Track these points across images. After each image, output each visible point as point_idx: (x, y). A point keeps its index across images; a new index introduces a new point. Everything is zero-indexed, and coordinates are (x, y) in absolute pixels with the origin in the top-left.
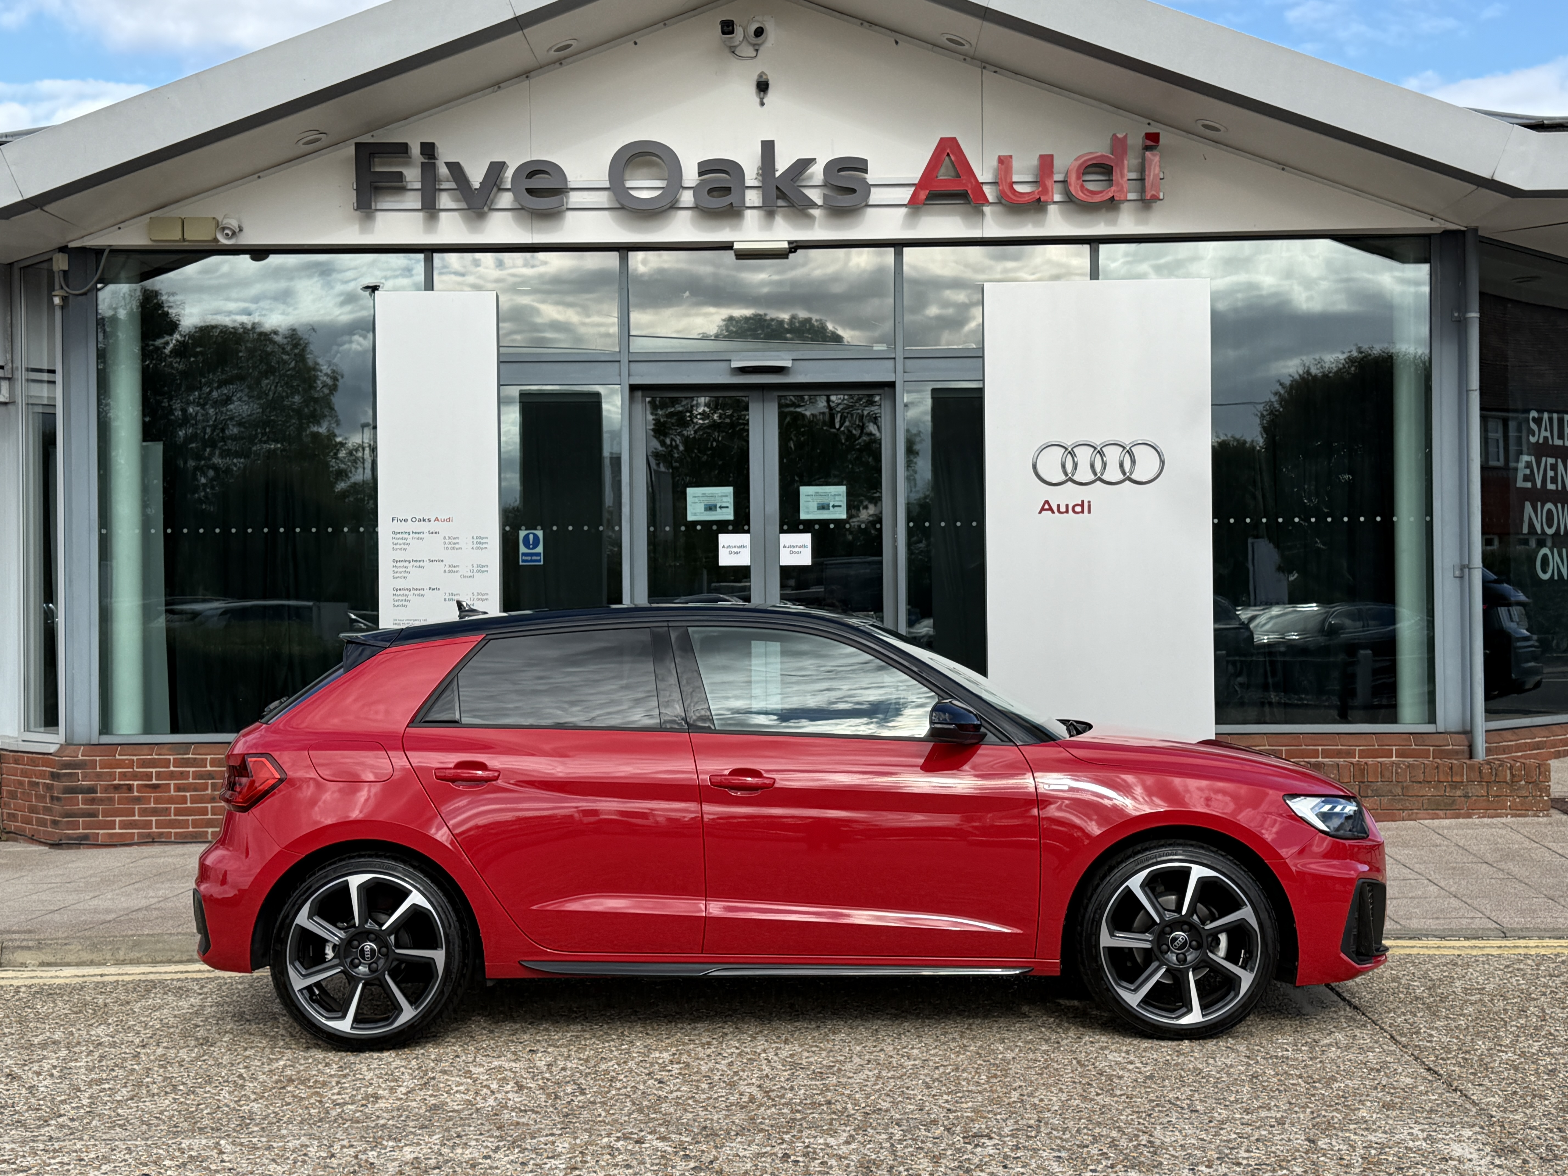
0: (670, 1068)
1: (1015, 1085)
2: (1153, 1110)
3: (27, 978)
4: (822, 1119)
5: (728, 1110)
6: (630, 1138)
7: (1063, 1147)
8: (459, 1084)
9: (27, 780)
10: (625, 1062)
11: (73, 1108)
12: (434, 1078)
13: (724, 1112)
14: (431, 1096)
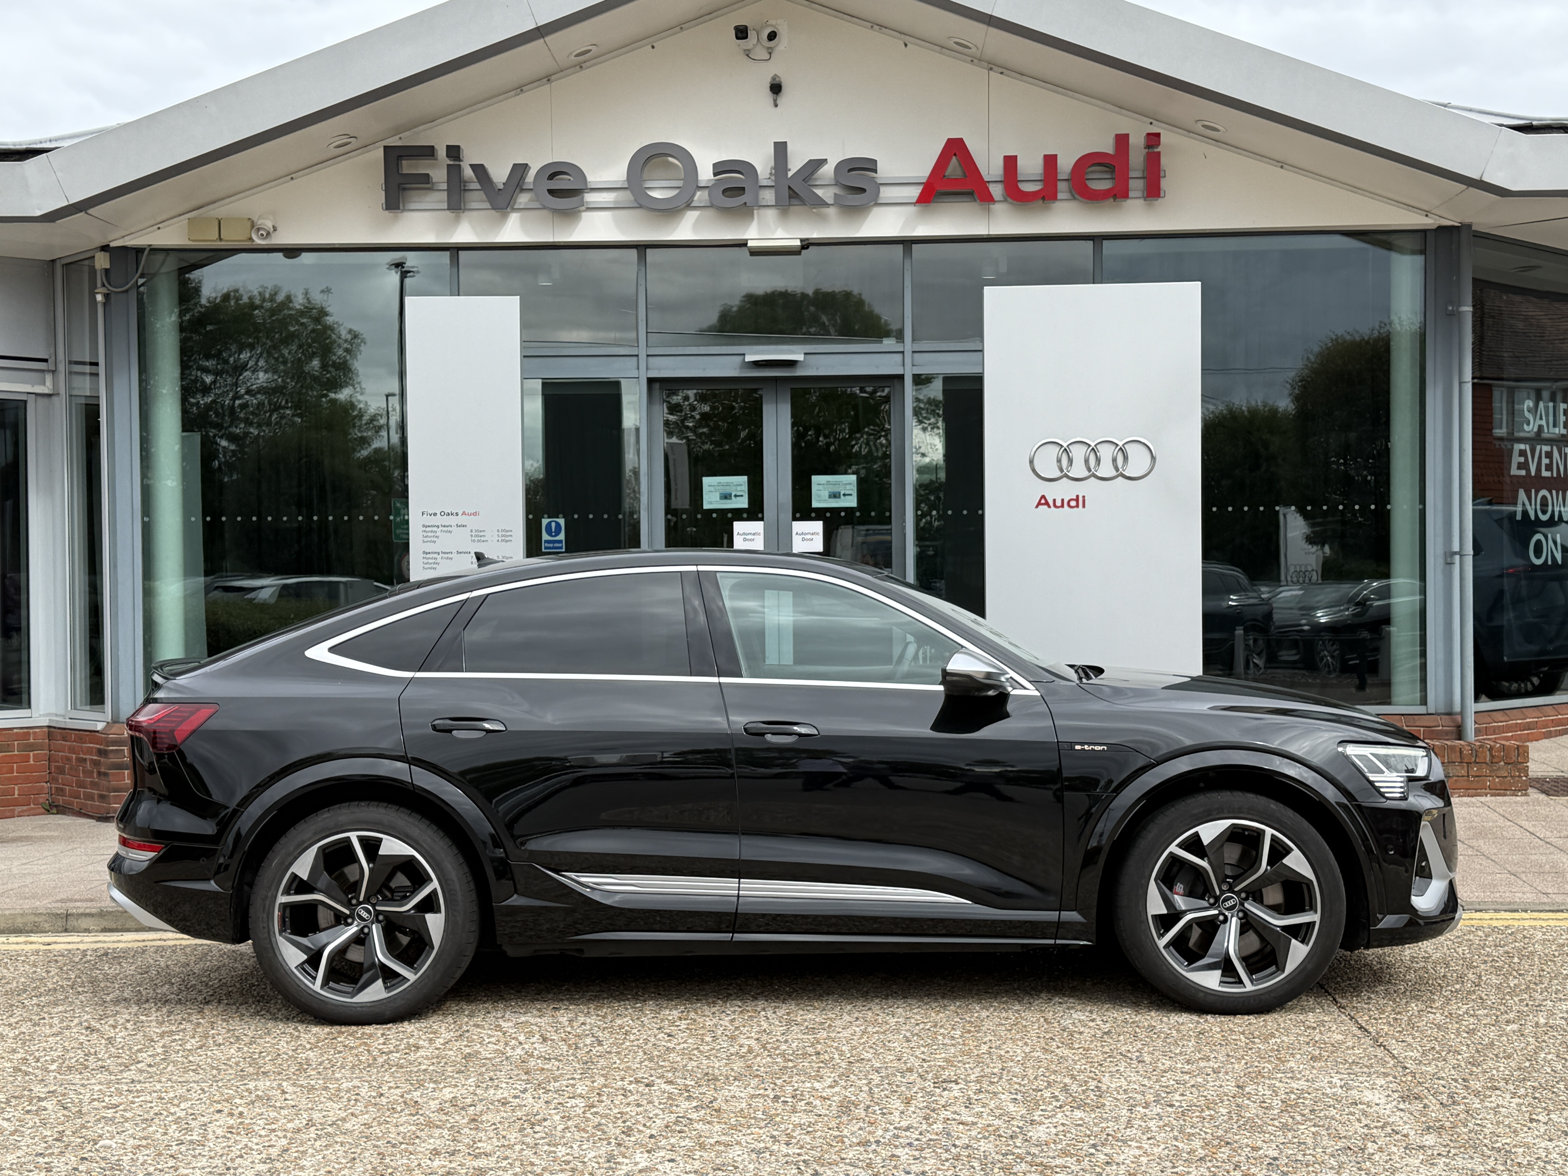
0: (678, 1024)
1: (985, 1040)
2: (1105, 1060)
3: (91, 942)
4: (812, 1067)
5: (728, 1060)
6: (642, 1082)
7: (1020, 1091)
8: (490, 1036)
9: (74, 756)
10: (638, 1019)
11: (150, 1056)
12: (468, 1031)
13: (724, 1061)
14: (465, 1046)
